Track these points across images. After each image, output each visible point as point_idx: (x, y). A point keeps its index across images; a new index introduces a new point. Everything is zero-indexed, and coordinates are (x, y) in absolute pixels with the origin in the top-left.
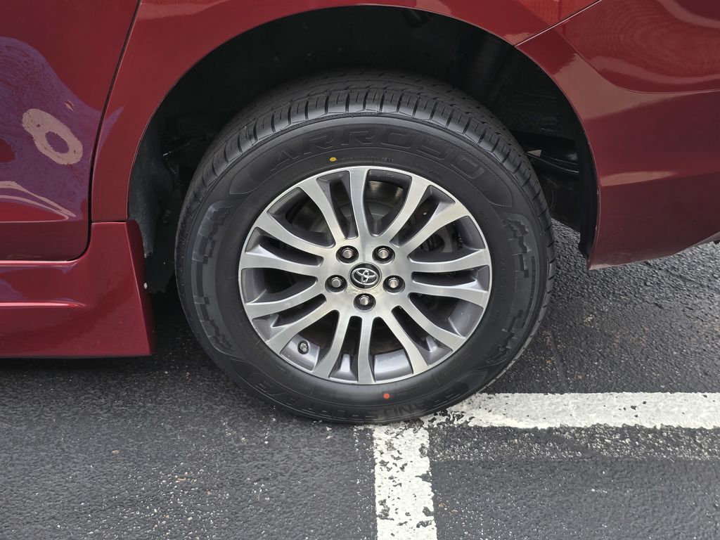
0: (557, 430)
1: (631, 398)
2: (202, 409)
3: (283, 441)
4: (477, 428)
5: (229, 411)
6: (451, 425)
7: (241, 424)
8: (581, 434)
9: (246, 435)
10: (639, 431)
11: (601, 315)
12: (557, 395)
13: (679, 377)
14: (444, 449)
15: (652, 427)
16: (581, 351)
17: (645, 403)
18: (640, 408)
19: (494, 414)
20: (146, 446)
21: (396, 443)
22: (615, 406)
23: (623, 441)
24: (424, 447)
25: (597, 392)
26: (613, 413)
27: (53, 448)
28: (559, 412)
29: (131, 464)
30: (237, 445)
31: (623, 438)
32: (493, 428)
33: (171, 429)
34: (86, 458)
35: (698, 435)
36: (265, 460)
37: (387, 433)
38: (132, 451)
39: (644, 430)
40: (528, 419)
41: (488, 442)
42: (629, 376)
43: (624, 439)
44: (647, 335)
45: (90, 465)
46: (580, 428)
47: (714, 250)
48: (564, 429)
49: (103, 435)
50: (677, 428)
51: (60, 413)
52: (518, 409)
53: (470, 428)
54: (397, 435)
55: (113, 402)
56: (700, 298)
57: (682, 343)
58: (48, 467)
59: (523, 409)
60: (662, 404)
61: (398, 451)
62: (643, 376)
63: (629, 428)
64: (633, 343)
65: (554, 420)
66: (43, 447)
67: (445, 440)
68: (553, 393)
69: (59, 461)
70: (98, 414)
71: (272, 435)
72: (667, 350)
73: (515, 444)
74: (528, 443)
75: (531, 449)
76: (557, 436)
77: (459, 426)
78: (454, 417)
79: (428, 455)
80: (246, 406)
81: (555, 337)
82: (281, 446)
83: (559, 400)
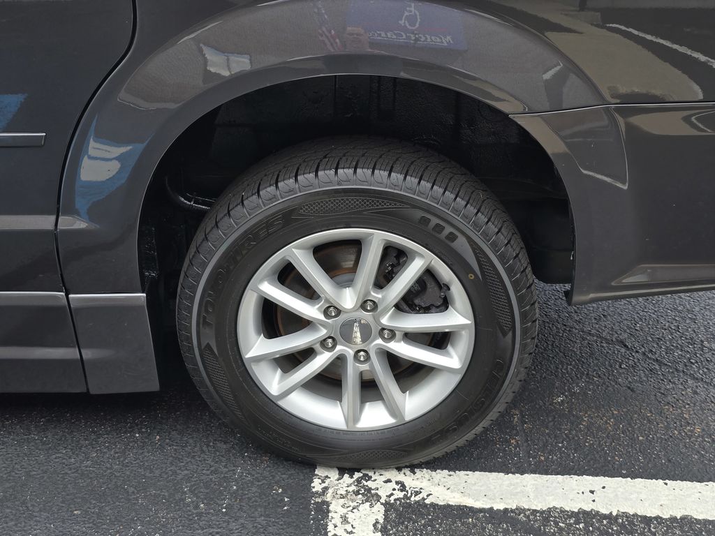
0: (512, 511)
1: (591, 482)
2: (167, 473)
3: (241, 509)
4: (433, 505)
5: (191, 477)
6: (408, 501)
7: (202, 490)
8: (536, 516)
9: (205, 501)
10: (594, 516)
11: (571, 396)
12: (517, 475)
13: (642, 463)
14: (397, 525)
15: (608, 513)
16: (547, 431)
17: (604, 488)
18: (599, 493)
19: (452, 492)
20: (107, 508)
21: (350, 516)
22: (573, 490)
23: (577, 526)
24: (378, 523)
25: (557, 474)
26: (571, 497)
27: (18, 506)
28: (517, 493)
29: (91, 525)
30: (195, 512)
31: (577, 522)
32: (448, 506)
33: (133, 492)
34: (48, 517)
35: (653, 524)
36: (221, 528)
37: (343, 506)
38: (93, 513)
39: (599, 515)
40: (485, 499)
41: (442, 520)
42: (592, 459)
43: (579, 524)
44: (615, 419)
45: (50, 524)
46: (536, 510)
47: (695, 335)
48: (520, 511)
49: (68, 495)
50: (633, 515)
51: (30, 471)
52: (477, 488)
53: (426, 505)
54: (354, 508)
55: (82, 462)
56: (674, 383)
57: (650, 428)
58: (11, 524)
59: (482, 488)
60: (621, 490)
61: (352, 526)
62: (606, 459)
63: (584, 512)
64: (600, 426)
65: (510, 501)
66: (9, 504)
67: (400, 515)
68: (513, 473)
69: (23, 519)
70: (67, 473)
71: (230, 502)
72: (634, 435)
73: (469, 523)
74: (482, 524)
75: (484, 529)
76: (512, 518)
77: (416, 502)
78: (412, 494)
79: (381, 531)
80: (208, 472)
81: (523, 417)
82: (238, 514)
83: (518, 481)
